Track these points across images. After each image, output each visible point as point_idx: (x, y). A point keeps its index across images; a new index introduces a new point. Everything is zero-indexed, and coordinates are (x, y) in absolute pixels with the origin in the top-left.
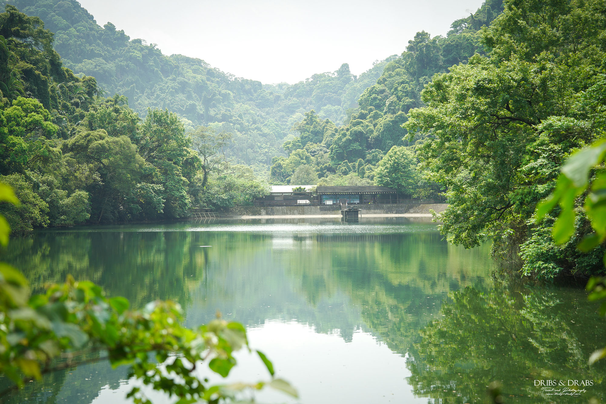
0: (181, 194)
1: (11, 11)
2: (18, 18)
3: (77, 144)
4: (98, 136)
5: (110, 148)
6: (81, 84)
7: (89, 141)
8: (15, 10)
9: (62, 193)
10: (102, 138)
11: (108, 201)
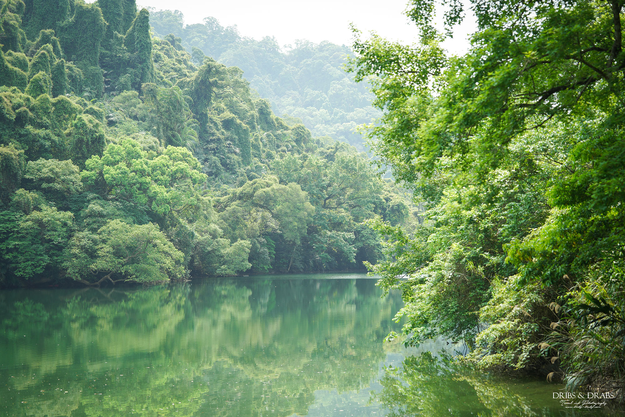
0: (377, 243)
1: (208, 63)
2: (214, 69)
3: (244, 192)
4: (265, 183)
5: (275, 196)
6: (290, 131)
7: (255, 189)
8: (212, 61)
9: (225, 241)
10: (268, 185)
11: (296, 250)
